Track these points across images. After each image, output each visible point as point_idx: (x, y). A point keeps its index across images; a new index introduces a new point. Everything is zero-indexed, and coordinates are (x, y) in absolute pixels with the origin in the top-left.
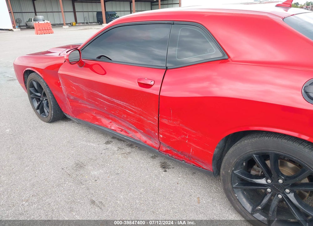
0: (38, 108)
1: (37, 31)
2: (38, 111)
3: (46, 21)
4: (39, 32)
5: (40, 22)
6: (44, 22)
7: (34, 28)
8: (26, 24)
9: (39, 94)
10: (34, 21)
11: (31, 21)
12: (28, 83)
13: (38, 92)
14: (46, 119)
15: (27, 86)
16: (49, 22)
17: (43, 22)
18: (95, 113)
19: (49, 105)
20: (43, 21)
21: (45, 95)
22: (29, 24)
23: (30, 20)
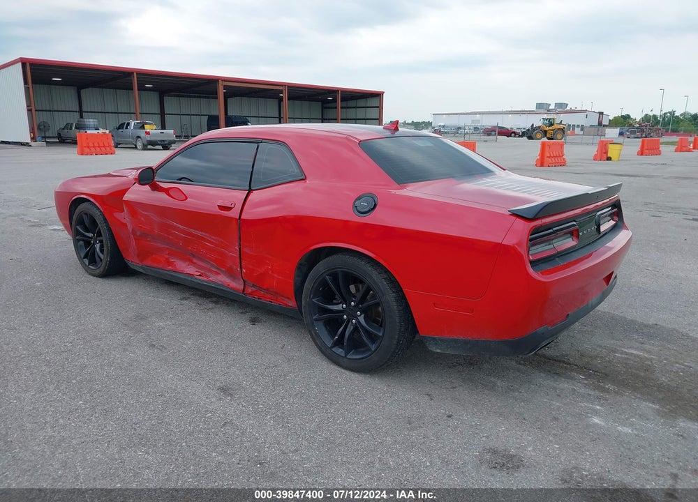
0: (86, 257)
1: (82, 147)
2: (86, 261)
3: (101, 131)
4: (86, 150)
5: (89, 132)
6: (98, 131)
7: (76, 143)
8: (59, 134)
9: (90, 235)
10: (76, 128)
11: (71, 129)
12: (74, 218)
13: (88, 232)
14: (98, 272)
15: (73, 223)
16: (107, 132)
17: (96, 132)
18: (168, 254)
19: (105, 249)
20: (96, 129)
21: (99, 234)
22: (65, 133)
23: (68, 126)
